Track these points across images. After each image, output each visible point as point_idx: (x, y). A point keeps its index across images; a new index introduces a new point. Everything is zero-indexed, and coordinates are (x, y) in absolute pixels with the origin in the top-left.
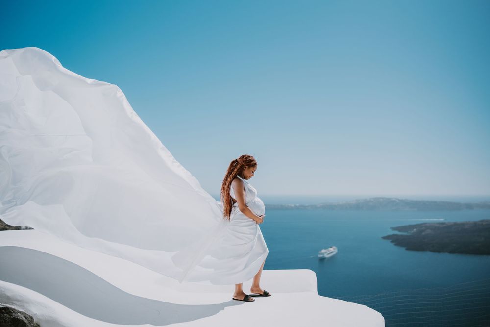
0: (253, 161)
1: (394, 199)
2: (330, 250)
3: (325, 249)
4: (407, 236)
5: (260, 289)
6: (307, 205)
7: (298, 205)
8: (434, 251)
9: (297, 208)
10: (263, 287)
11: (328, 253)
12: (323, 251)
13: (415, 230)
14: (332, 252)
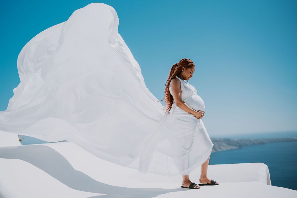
0: (189, 63)
5: (207, 179)
10: (210, 177)
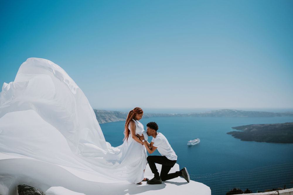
1: (234, 110)
2: (195, 141)
3: (192, 140)
4: (241, 132)
6: (182, 114)
7: (177, 114)
8: (257, 141)
9: (176, 116)
11: (194, 142)
12: (191, 141)
13: (246, 128)
14: (197, 142)
